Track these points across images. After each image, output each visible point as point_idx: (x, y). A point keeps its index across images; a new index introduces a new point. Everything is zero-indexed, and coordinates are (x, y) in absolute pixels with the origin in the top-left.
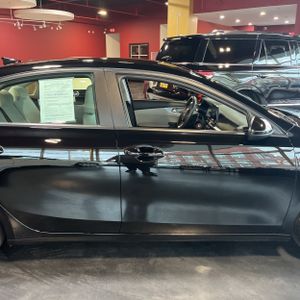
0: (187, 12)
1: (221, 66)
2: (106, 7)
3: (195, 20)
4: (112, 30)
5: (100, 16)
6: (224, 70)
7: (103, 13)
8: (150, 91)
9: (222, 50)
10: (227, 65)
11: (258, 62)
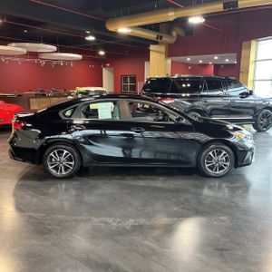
0: (164, 56)
1: (184, 95)
2: (104, 49)
3: (169, 61)
4: (108, 65)
5: (99, 55)
6: (186, 97)
7: (102, 53)
8: (138, 109)
9: (184, 85)
10: (188, 95)
11: (202, 93)
